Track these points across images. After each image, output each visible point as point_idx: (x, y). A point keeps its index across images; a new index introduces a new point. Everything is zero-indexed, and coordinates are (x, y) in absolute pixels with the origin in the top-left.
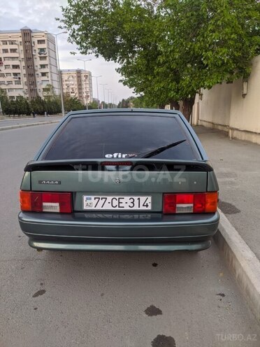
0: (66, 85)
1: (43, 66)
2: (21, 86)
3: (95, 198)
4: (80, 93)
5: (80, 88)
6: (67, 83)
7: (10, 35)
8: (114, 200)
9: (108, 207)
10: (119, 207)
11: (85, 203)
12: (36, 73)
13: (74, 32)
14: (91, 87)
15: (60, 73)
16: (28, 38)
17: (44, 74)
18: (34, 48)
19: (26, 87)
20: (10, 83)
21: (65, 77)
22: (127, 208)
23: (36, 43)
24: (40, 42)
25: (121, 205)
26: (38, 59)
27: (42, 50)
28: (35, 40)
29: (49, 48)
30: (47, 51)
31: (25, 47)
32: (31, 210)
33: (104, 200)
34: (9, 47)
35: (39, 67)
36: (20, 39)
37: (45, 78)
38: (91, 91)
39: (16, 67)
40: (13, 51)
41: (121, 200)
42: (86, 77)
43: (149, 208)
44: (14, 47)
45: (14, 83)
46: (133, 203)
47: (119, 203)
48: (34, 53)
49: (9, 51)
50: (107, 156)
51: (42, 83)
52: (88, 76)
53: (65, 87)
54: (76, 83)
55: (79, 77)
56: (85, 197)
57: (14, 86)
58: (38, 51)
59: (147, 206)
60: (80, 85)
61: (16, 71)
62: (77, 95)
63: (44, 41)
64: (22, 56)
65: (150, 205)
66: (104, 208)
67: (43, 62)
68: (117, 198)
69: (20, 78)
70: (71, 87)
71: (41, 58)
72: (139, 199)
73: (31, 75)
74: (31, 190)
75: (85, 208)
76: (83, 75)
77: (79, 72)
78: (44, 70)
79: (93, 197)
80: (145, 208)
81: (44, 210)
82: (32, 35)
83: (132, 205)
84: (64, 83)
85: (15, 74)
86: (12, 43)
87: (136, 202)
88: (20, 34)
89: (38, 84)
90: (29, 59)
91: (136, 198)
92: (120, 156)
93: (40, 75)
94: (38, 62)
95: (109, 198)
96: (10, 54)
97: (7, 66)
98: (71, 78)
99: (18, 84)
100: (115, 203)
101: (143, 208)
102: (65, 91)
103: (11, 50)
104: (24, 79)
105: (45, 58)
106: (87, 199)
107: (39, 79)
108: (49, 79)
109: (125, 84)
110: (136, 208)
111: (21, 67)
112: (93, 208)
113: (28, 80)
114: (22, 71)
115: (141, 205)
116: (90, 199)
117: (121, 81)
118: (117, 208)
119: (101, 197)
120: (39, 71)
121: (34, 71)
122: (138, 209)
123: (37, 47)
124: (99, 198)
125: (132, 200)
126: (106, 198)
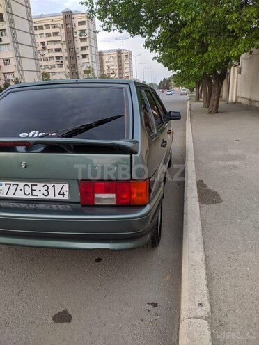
0: (107, 66)
1: (83, 48)
2: (63, 70)
3: (6, 184)
4: (120, 74)
5: (120, 69)
6: (108, 64)
7: (53, 18)
8: (26, 187)
9: (20, 195)
10: (32, 195)
12: (78, 55)
13: (93, 7)
14: (131, 67)
15: (101, 54)
16: (69, 21)
17: (84, 56)
18: (75, 31)
19: (68, 70)
20: (53, 66)
21: (106, 58)
22: (40, 196)
23: (77, 24)
24: (81, 23)
25: (34, 193)
26: (79, 41)
27: (83, 31)
28: (76, 22)
29: (89, 29)
30: (87, 32)
31: (66, 29)
33: (15, 186)
34: (51, 30)
35: (80, 49)
36: (62, 22)
37: (86, 60)
38: (131, 71)
39: (58, 50)
40: (56, 34)
41: (34, 188)
42: (126, 56)
43: (66, 197)
44: (56, 30)
45: (56, 66)
46: (47, 190)
47: (32, 190)
48: (75, 36)
49: (52, 34)
50: (21, 135)
51: (82, 65)
52: (129, 56)
53: (106, 68)
54: (117, 64)
55: (119, 57)
57: (56, 69)
58: (78, 33)
59: (63, 195)
60: (120, 65)
61: (59, 54)
62: (117, 76)
63: (84, 22)
64: (64, 39)
65: (66, 194)
66: (16, 196)
67: (84, 44)
68: (30, 184)
69: (62, 62)
70: (112, 68)
71: (82, 40)
72: (54, 186)
73: (73, 57)
76: (123, 55)
77: (119, 52)
78: (84, 52)
79: (4, 183)
80: (61, 197)
82: (73, 16)
83: (46, 193)
84: (105, 64)
85: (58, 58)
86: (54, 26)
87: (51, 190)
88: (62, 17)
89: (79, 66)
90: (70, 42)
91: (50, 185)
92: (36, 135)
93: (81, 57)
94: (79, 44)
95: (21, 185)
96: (53, 38)
97: (50, 50)
98: (112, 59)
99: (61, 67)
100: (28, 190)
101: (58, 197)
102: (105, 72)
103: (53, 33)
104: (66, 62)
105: (85, 39)
107: (80, 61)
108: (90, 61)
109: (159, 61)
110: (51, 197)
111: (63, 50)
112: (4, 195)
113: (70, 62)
114: (64, 54)
115: (57, 193)
116: (1, 184)
117: (155, 58)
118: (30, 197)
119: (12, 183)
120: (80, 53)
121: (76, 53)
122: (53, 198)
123: (78, 28)
124: (10, 184)
125: (46, 188)
126: (18, 185)
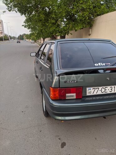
3: (93, 89)
8: (103, 89)
9: (99, 93)
10: (105, 92)
11: (88, 92)
14: (3, 28)
22: (109, 92)
25: (106, 91)
32: (59, 99)
33: (98, 89)
41: (106, 89)
46: (111, 89)
47: (105, 90)
52: (1, 22)
56: (88, 89)
66: (98, 94)
68: (104, 87)
72: (114, 87)
74: (59, 87)
75: (88, 94)
79: (92, 88)
81: (67, 98)
83: (111, 91)
87: (113, 89)
91: (113, 87)
100: (103, 90)
106: (89, 89)
109: (25, 27)
112: (92, 94)
116: (91, 89)
117: (23, 25)
118: (104, 93)
119: (96, 88)
122: (114, 92)
124: (95, 88)
125: (111, 88)
126: (99, 88)
